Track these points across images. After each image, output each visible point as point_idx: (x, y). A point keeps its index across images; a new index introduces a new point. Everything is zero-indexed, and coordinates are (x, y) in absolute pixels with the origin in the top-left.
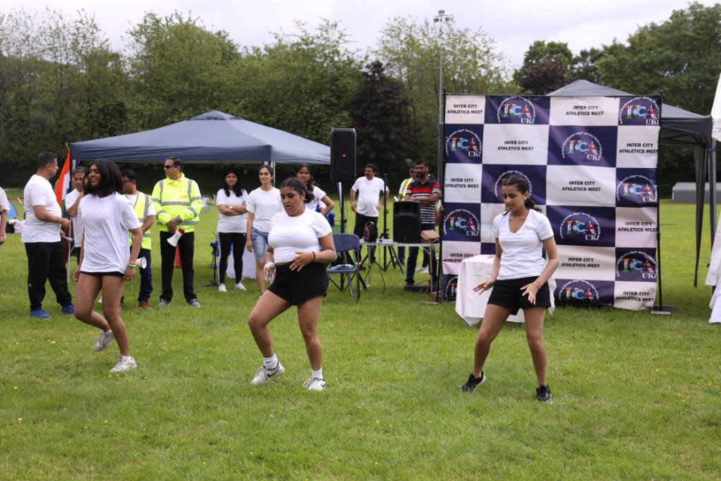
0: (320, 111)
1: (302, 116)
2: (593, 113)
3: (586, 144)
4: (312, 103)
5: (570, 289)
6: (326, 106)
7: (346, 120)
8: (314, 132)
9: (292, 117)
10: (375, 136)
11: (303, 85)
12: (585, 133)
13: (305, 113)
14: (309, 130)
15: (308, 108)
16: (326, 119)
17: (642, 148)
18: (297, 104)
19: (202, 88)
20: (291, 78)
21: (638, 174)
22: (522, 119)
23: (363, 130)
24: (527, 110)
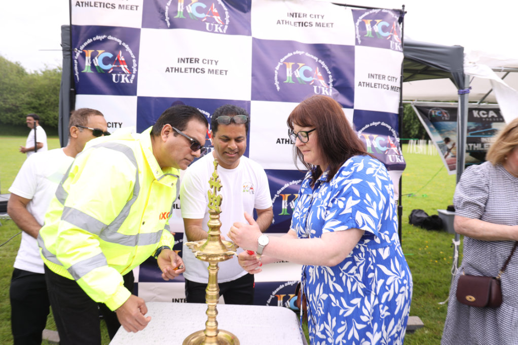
2: (318, 25)
3: (310, 69)
5: (282, 296)
12: (308, 54)
17: (385, 82)
21: (381, 122)
22: (208, 24)
24: (215, 11)
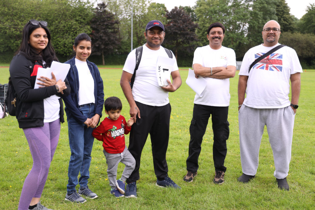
0: (76, 25)
1: (67, 27)
4: (72, 21)
6: (79, 23)
7: (89, 30)
8: (73, 35)
9: (62, 28)
10: (104, 38)
11: (67, 12)
13: (69, 26)
14: (71, 34)
15: (70, 23)
16: (79, 29)
18: (64, 21)
19: (15, 11)
20: (61, 9)
23: (98, 35)
